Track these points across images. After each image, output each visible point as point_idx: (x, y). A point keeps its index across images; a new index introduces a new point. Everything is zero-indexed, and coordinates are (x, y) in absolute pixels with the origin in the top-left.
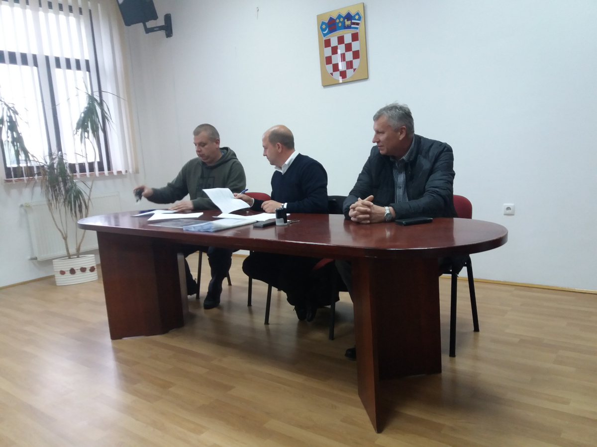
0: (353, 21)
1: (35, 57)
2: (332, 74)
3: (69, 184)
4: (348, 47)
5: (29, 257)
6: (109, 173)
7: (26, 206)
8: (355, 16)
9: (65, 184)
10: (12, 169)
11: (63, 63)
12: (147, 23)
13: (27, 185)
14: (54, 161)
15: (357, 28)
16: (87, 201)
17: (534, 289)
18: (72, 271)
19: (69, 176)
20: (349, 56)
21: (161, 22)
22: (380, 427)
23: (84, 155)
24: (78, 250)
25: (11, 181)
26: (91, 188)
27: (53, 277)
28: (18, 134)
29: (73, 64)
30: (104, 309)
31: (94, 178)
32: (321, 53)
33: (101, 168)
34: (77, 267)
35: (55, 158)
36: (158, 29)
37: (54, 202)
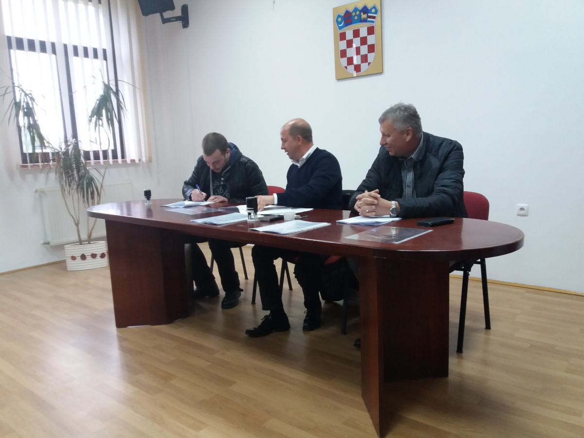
0: (369, 15)
1: (53, 45)
2: (346, 67)
3: (83, 171)
4: (364, 41)
5: (42, 242)
6: (122, 161)
7: (41, 192)
8: (371, 10)
9: (78, 171)
10: (27, 155)
11: (81, 51)
12: (164, 14)
13: (42, 170)
14: (69, 148)
15: (373, 22)
16: (99, 188)
17: (546, 292)
18: (83, 257)
19: (82, 163)
20: (364, 50)
21: (178, 12)
23: (98, 143)
24: (90, 236)
25: (27, 166)
26: (104, 175)
28: (35, 121)
29: (91, 53)
30: (110, 296)
31: (107, 165)
32: (336, 45)
33: (115, 156)
34: (88, 253)
35: (70, 145)
36: (174, 19)
37: (67, 188)
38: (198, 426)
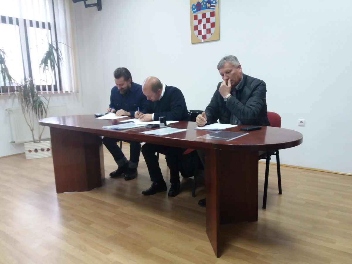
0: (212, 4)
1: (17, 19)
3: (35, 98)
4: (208, 20)
5: (10, 141)
6: (60, 92)
7: (9, 110)
8: (213, 2)
9: (33, 97)
10: (1, 87)
11: (34, 24)
12: (86, 2)
13: (9, 98)
14: (27, 83)
15: (214, 9)
16: (46, 108)
17: (314, 171)
18: (36, 151)
19: (36, 93)
20: (208, 26)
21: (95, 1)
22: (219, 253)
23: (45, 80)
24: (40, 137)
26: (49, 100)
27: (24, 153)
28: (5, 66)
29: (41, 25)
30: (53, 174)
31: (51, 95)
32: (192, 23)
33: (56, 89)
34: (39, 148)
35: (28, 81)
36: (93, 5)
37: (26, 108)
38: (107, 252)
